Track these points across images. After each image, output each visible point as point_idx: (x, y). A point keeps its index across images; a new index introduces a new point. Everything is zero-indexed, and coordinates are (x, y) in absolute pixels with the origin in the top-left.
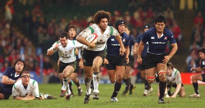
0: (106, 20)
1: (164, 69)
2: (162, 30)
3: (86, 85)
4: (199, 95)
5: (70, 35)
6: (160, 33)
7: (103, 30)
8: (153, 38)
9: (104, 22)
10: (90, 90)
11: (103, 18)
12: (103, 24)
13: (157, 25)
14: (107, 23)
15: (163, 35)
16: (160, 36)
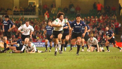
0: (62, 16)
1: (80, 39)
2: (80, 21)
3: (55, 47)
4: (109, 51)
5: (49, 24)
6: (78, 22)
7: (62, 21)
8: (75, 25)
9: (62, 17)
10: (57, 49)
11: (62, 15)
12: (61, 18)
13: (77, 18)
14: (63, 18)
15: (79, 23)
16: (78, 24)
